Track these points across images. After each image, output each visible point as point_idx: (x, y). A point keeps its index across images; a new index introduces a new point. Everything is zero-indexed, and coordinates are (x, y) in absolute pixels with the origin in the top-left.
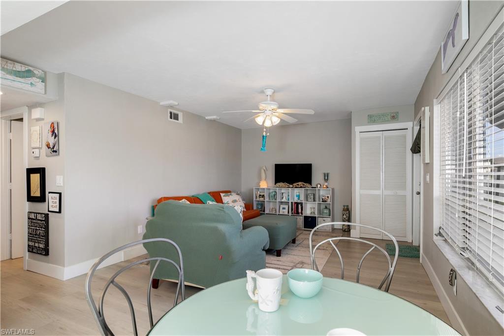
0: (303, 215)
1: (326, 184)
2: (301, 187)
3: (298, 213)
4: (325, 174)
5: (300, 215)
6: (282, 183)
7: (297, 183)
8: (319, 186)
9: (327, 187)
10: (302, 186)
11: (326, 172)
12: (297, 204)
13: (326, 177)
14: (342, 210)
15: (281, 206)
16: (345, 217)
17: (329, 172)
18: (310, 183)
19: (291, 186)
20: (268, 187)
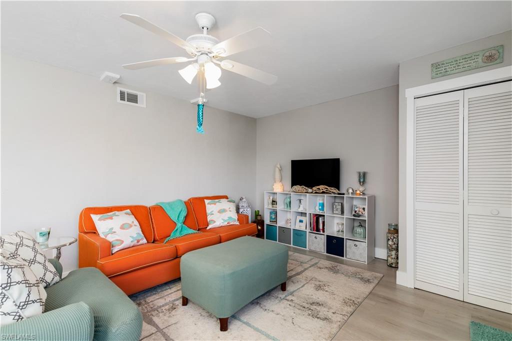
0: (326, 234)
1: (362, 189)
2: (323, 193)
3: (318, 230)
4: (359, 173)
5: (322, 233)
6: (299, 186)
7: (318, 187)
8: (351, 191)
9: (364, 194)
10: (325, 190)
11: (362, 171)
12: (317, 217)
13: (363, 178)
14: (387, 231)
15: (298, 217)
16: (390, 243)
17: (365, 171)
18: (338, 187)
19: (310, 190)
20: (284, 191)
